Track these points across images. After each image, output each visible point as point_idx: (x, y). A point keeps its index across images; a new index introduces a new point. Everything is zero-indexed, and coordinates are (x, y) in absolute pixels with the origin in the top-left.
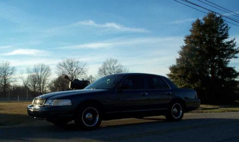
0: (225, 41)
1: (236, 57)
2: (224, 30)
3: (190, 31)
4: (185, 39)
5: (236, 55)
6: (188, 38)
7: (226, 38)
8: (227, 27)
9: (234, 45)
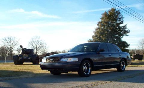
0: (121, 25)
1: (128, 35)
2: (120, 19)
3: (101, 18)
4: (98, 23)
5: (127, 34)
6: (100, 23)
7: (122, 24)
8: (122, 17)
9: (126, 28)
